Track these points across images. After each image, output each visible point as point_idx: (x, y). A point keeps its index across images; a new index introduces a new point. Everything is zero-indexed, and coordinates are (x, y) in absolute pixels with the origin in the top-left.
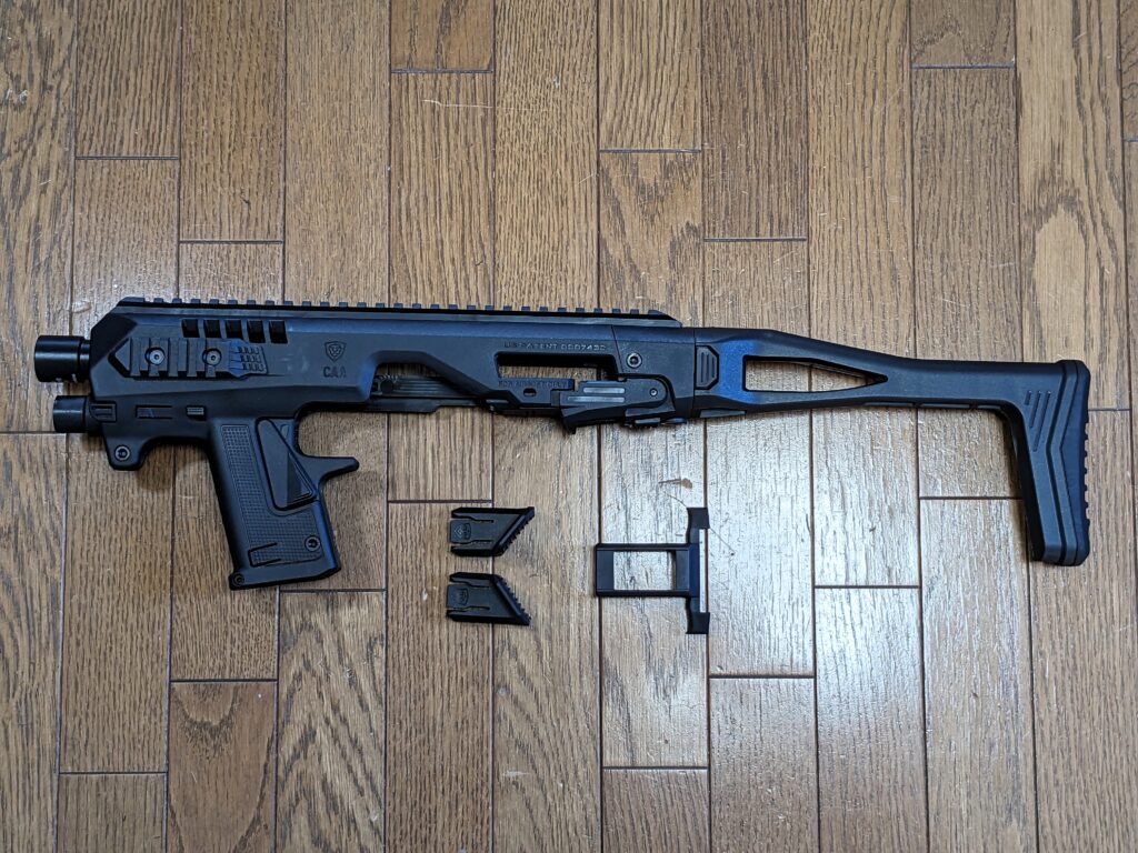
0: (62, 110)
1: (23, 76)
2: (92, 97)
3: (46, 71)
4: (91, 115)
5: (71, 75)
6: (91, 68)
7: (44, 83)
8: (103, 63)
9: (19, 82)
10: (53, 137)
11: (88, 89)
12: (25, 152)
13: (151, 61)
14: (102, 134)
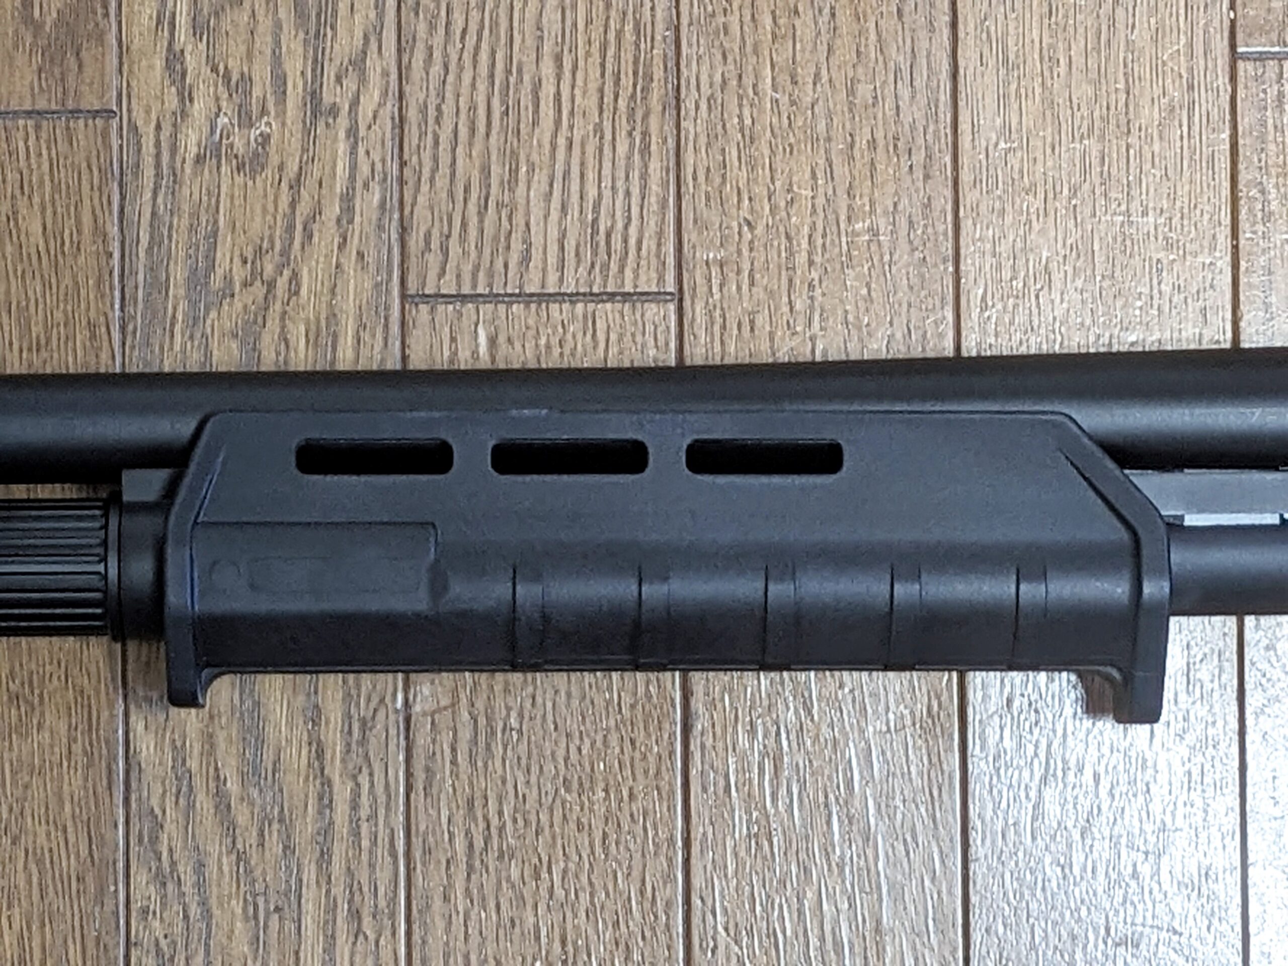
0: (364, 169)
1: (256, 78)
2: (445, 135)
3: (318, 66)
4: (442, 182)
5: (386, 74)
6: (437, 54)
7: (314, 96)
8: (471, 40)
9: (248, 93)
10: (342, 246)
11: (432, 113)
12: (271, 286)
13: (596, 35)
14: (473, 233)
